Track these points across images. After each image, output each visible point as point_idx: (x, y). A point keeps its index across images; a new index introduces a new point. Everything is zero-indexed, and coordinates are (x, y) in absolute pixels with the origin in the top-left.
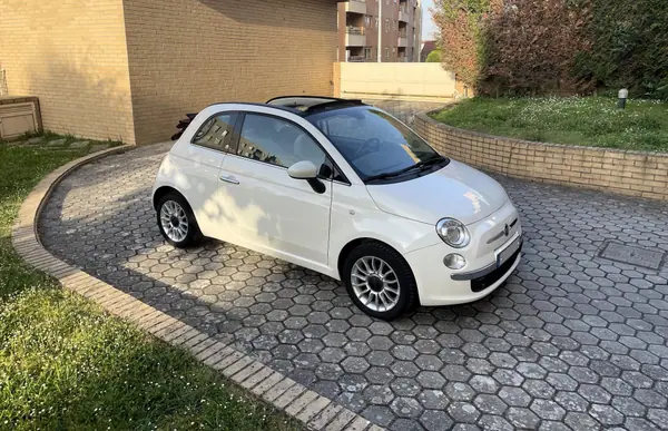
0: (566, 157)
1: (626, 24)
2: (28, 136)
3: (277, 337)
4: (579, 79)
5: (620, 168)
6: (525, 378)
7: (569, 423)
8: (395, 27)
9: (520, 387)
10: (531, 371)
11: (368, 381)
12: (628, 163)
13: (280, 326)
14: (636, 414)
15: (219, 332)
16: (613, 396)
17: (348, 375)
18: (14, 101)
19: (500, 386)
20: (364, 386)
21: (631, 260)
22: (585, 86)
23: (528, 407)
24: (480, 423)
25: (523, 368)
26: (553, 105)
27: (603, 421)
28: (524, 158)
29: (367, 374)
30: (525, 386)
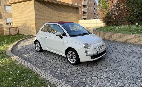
0: (123, 36)
1: (137, 10)
2: (16, 34)
3: (53, 69)
4: (128, 22)
5: (135, 38)
6: (104, 77)
7: (112, 86)
8: (93, 14)
9: (103, 79)
10: (106, 76)
11: (69, 77)
12: (136, 37)
13: (54, 67)
14: (128, 85)
15: (41, 68)
16: (123, 81)
17: (65, 76)
18: (14, 28)
19: (98, 78)
20: (68, 78)
21: (135, 56)
22: (130, 23)
23: (103, 83)
24: (91, 85)
25: (104, 75)
26: (123, 27)
27: (119, 86)
28: (114, 37)
29: (70, 76)
30: (104, 79)
